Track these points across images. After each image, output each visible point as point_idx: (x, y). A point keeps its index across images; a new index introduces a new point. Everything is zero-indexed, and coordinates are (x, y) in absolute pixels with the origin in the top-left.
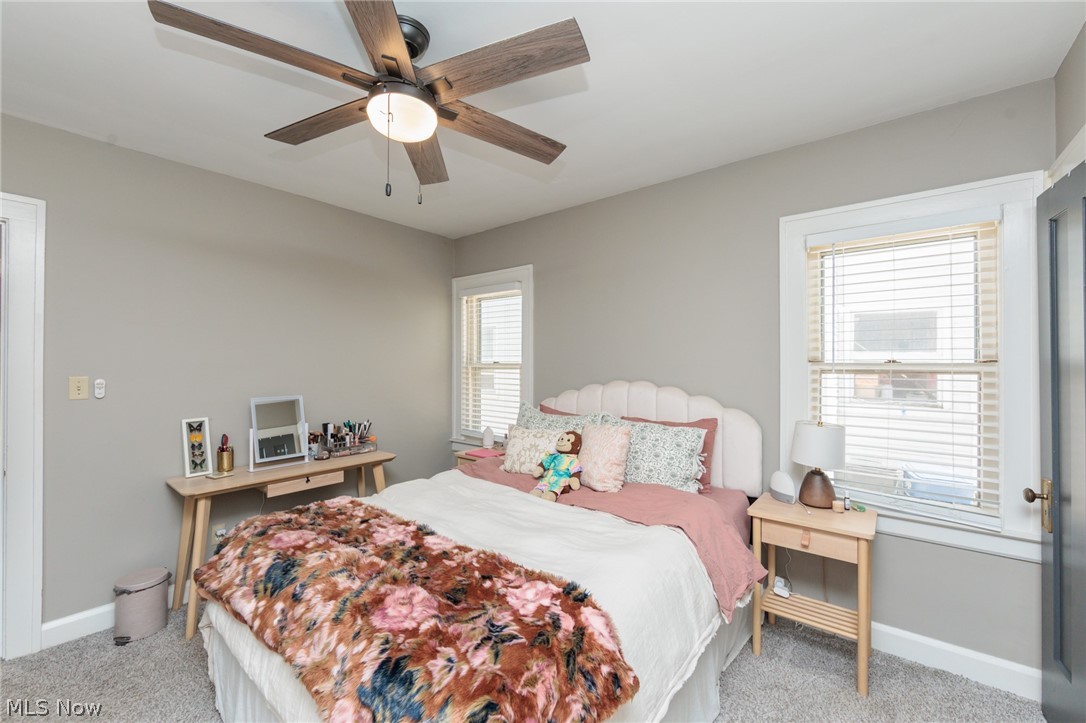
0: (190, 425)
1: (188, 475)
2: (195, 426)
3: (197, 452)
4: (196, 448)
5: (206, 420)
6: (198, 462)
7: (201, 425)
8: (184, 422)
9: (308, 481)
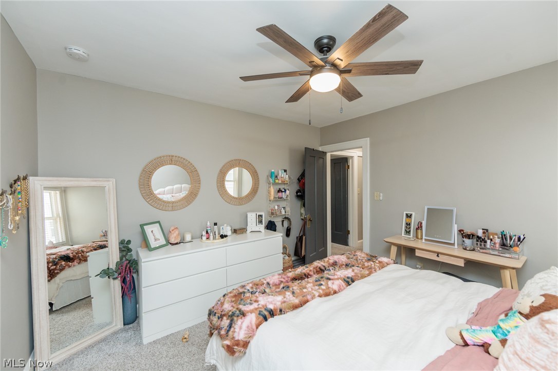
0: (407, 215)
1: (403, 235)
2: (409, 215)
3: (408, 227)
4: (408, 224)
5: (414, 214)
6: (408, 231)
7: (411, 215)
8: (405, 213)
9: (438, 256)
